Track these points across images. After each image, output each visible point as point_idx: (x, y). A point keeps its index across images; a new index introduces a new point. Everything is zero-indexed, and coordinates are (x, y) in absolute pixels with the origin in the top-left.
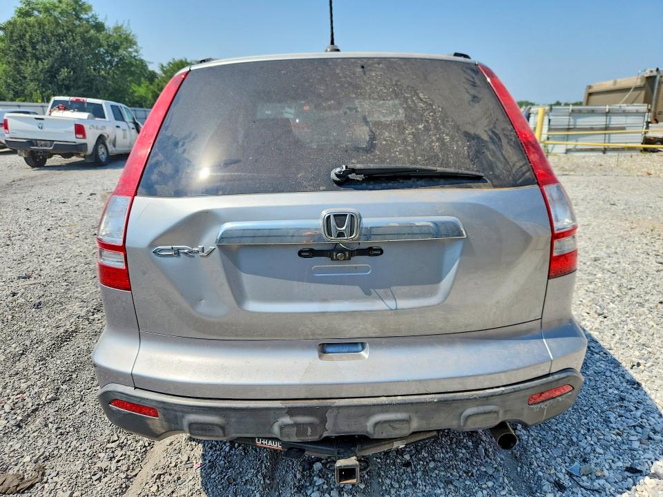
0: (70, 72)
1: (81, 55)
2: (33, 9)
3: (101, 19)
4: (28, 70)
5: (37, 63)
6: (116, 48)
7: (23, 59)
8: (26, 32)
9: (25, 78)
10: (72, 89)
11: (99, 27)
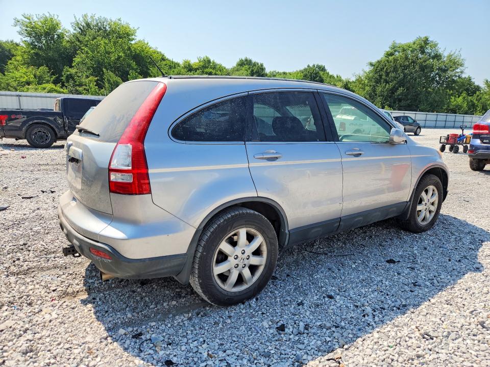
0: (404, 90)
1: (415, 78)
2: (395, 51)
3: (440, 51)
4: (379, 89)
5: (386, 85)
6: (445, 71)
7: (378, 83)
8: (386, 66)
9: (376, 95)
10: (403, 101)
11: (437, 57)
